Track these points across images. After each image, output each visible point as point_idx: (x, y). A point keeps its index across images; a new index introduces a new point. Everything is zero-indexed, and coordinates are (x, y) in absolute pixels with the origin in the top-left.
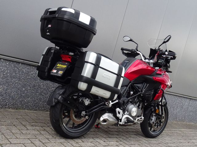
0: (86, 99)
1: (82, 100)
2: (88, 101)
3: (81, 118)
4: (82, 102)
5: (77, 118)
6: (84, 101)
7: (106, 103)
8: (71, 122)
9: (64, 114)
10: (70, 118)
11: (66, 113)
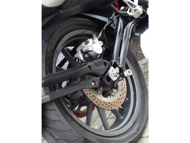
0: (88, 42)
1: (84, 53)
2: (94, 43)
3: (116, 88)
4: (86, 56)
5: (110, 95)
6: (90, 49)
7: (128, 12)
8: (108, 114)
9: (80, 115)
10: (98, 108)
11: (80, 106)
